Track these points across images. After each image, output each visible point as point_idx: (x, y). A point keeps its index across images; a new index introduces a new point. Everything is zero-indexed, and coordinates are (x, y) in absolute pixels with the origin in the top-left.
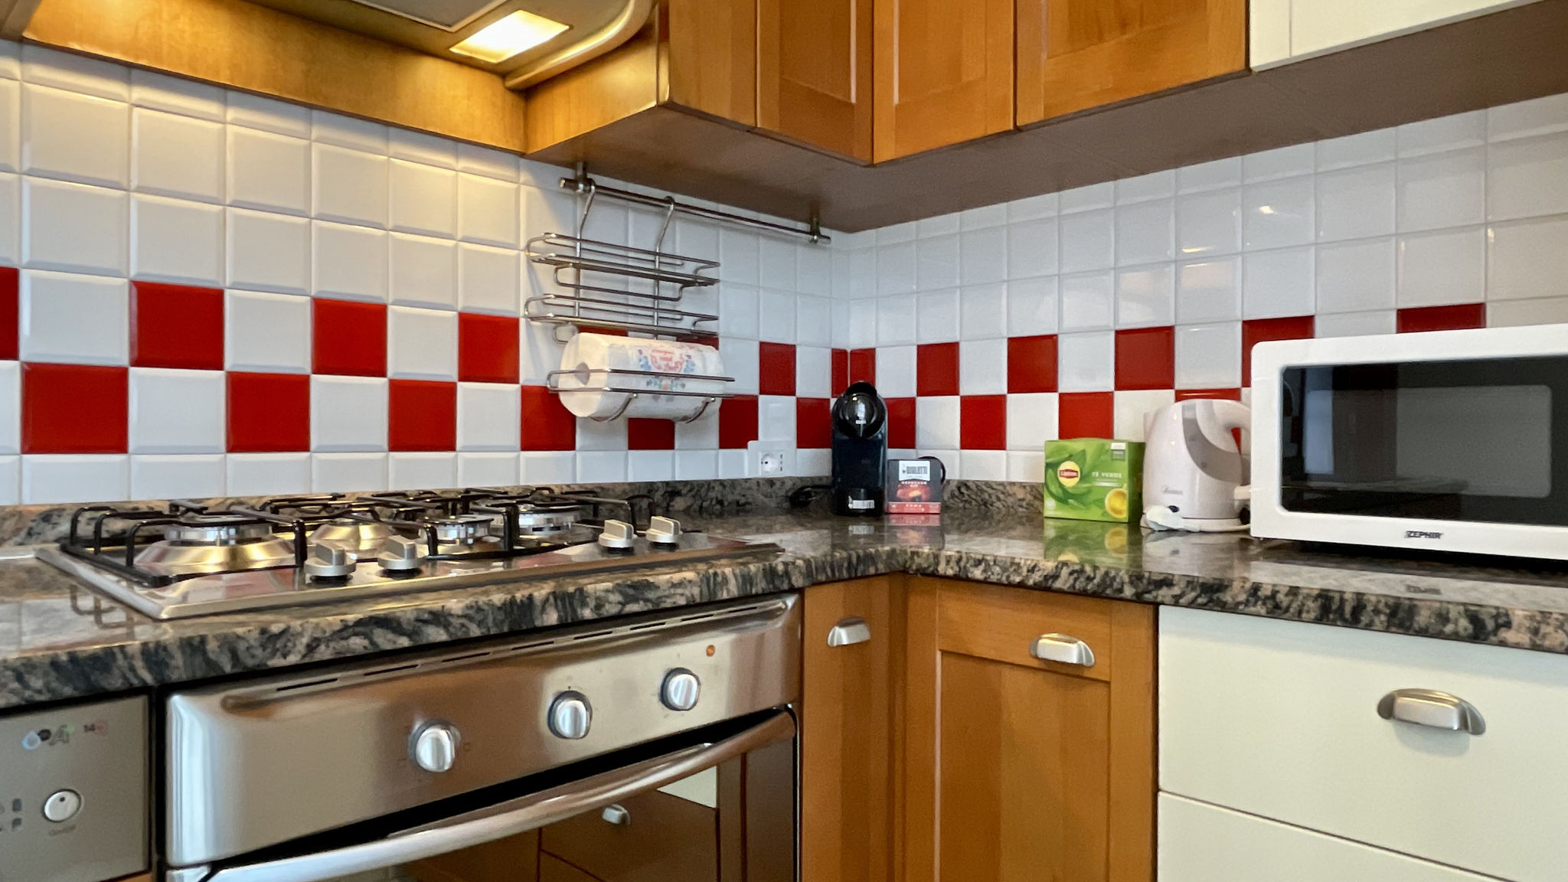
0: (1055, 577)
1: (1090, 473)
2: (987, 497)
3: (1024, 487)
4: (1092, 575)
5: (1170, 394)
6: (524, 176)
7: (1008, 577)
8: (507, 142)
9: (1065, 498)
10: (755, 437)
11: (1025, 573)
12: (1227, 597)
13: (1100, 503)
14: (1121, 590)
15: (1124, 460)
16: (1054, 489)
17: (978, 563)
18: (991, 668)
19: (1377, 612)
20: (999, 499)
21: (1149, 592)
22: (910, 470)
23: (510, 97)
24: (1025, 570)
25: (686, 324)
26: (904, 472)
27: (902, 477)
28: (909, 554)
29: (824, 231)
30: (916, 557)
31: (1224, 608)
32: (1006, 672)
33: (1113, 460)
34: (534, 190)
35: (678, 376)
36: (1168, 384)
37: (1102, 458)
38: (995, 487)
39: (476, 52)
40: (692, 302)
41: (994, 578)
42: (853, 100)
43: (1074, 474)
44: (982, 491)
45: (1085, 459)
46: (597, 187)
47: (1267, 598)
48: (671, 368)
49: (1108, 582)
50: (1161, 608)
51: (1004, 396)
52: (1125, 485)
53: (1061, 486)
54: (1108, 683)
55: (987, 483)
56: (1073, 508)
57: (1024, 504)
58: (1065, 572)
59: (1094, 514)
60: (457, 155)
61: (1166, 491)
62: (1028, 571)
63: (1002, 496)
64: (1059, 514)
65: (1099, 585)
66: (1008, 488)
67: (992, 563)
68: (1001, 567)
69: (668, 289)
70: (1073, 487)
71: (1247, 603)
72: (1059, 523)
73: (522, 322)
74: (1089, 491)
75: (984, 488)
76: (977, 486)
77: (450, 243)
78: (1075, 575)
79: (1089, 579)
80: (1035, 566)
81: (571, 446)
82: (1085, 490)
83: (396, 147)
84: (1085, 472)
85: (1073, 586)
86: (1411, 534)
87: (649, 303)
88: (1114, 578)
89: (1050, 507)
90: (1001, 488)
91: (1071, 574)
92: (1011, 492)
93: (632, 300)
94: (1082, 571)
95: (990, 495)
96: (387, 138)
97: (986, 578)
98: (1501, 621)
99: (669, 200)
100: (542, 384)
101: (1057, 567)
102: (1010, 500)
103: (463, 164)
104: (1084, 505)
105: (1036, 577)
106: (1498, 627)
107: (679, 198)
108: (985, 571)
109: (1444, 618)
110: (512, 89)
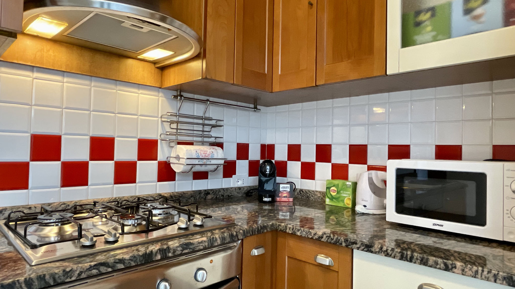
0: (322, 237)
1: (340, 191)
2: (308, 195)
3: (320, 193)
4: (333, 238)
5: (366, 166)
6: (161, 94)
7: (308, 236)
8: (155, 84)
9: (332, 198)
10: (235, 174)
11: (313, 235)
12: (373, 249)
13: (343, 201)
14: (341, 244)
15: (350, 188)
16: (329, 195)
17: (298, 230)
18: (303, 263)
19: (417, 259)
20: (312, 196)
21: (350, 245)
22: (283, 188)
23: (157, 70)
24: (313, 234)
26: (281, 188)
27: (281, 190)
28: (278, 225)
29: (259, 107)
30: (280, 226)
31: (372, 252)
32: (307, 265)
33: (347, 188)
34: (164, 99)
35: (208, 159)
36: (365, 163)
37: (344, 187)
38: (311, 192)
39: (146, 58)
40: (215, 133)
41: (303, 236)
42: (266, 72)
43: (335, 191)
44: (306, 193)
45: (338, 186)
46: (184, 97)
47: (385, 251)
48: (206, 156)
49: (338, 241)
50: (354, 250)
51: (314, 163)
52: (351, 196)
53: (331, 195)
54: (338, 272)
55: (309, 191)
56: (334, 202)
57: (320, 198)
58: (325, 236)
59: (341, 205)
60: (139, 89)
61: (363, 200)
62: (314, 235)
63: (313, 195)
64: (330, 204)
65: (335, 241)
66: (315, 193)
67: (303, 231)
68: (306, 233)
69: (207, 128)
70: (335, 195)
71: (379, 252)
72: (330, 206)
73: (159, 141)
74: (339, 198)
75: (308, 192)
76: (306, 191)
77: (136, 117)
78: (328, 237)
79: (332, 239)
80: (316, 233)
81: (174, 180)
82: (338, 197)
83: (119, 87)
84: (338, 191)
85: (327, 241)
86: (434, 225)
88: (339, 240)
89: (328, 201)
90: (313, 192)
91: (327, 237)
92: (316, 194)
93: (195, 132)
94: (330, 236)
95: (309, 195)
96: (116, 85)
97: (301, 235)
98: (454, 266)
99: (208, 100)
100: (165, 160)
101: (322, 234)
102: (316, 197)
103: (141, 91)
104: (338, 201)
105: (316, 237)
106: (452, 268)
107: (211, 99)
108: (301, 233)
109: (436, 263)
110: (158, 68)
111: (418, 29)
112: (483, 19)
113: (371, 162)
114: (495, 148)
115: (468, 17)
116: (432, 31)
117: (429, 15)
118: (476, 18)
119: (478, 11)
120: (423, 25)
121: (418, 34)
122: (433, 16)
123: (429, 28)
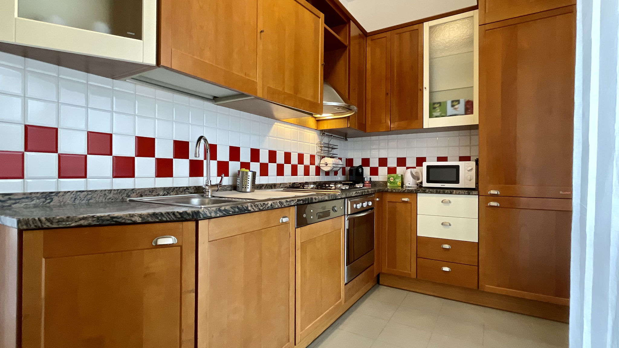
1: (395, 179)
2: (375, 183)
3: (383, 181)
5: (406, 167)
6: (316, 133)
8: (315, 128)
9: (391, 183)
12: (426, 191)
13: (397, 183)
14: (413, 192)
15: (400, 177)
18: (395, 203)
19: (442, 192)
22: (367, 179)
25: (331, 155)
27: (365, 180)
29: (347, 139)
32: (397, 203)
34: (317, 135)
35: (338, 165)
37: (397, 177)
38: (377, 182)
40: (334, 151)
45: (393, 177)
46: (326, 134)
47: (430, 191)
50: (418, 193)
51: (378, 167)
52: (401, 181)
53: (390, 181)
54: (411, 203)
55: (375, 181)
56: (392, 184)
57: (383, 184)
59: (396, 185)
60: (310, 130)
61: (408, 181)
64: (390, 185)
65: (411, 191)
69: (330, 150)
70: (392, 181)
73: (315, 156)
74: (395, 182)
76: (373, 182)
77: (309, 144)
81: (320, 176)
84: (393, 179)
85: (407, 191)
86: (442, 185)
87: (327, 152)
89: (388, 184)
90: (379, 182)
92: (381, 182)
93: (326, 151)
96: (304, 129)
99: (332, 135)
100: (318, 165)
101: (405, 189)
102: (380, 184)
103: (311, 132)
104: (394, 184)
106: (453, 192)
107: (333, 135)
108: (395, 190)
109: (448, 192)
110: (316, 120)
111: (434, 110)
112: (458, 110)
113: (408, 165)
114: (460, 157)
115: (453, 108)
116: (440, 111)
117: (438, 105)
118: (456, 109)
119: (456, 107)
120: (436, 109)
121: (434, 112)
122: (440, 105)
123: (439, 110)
